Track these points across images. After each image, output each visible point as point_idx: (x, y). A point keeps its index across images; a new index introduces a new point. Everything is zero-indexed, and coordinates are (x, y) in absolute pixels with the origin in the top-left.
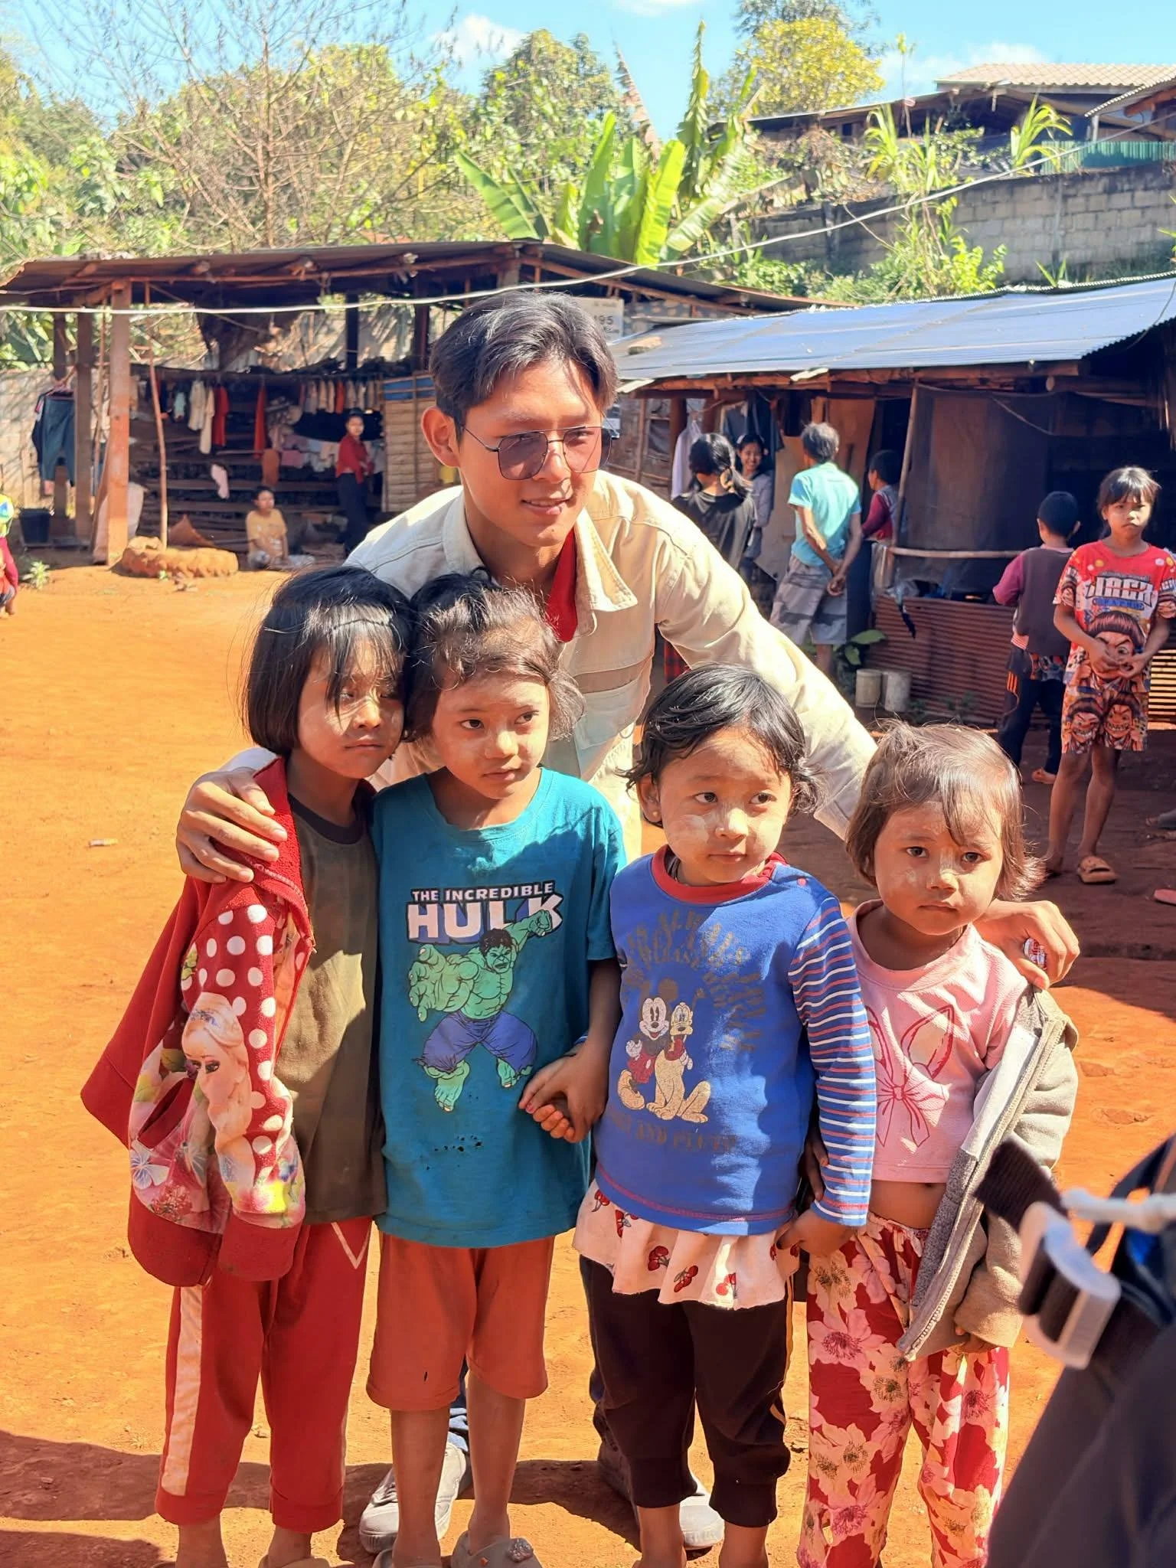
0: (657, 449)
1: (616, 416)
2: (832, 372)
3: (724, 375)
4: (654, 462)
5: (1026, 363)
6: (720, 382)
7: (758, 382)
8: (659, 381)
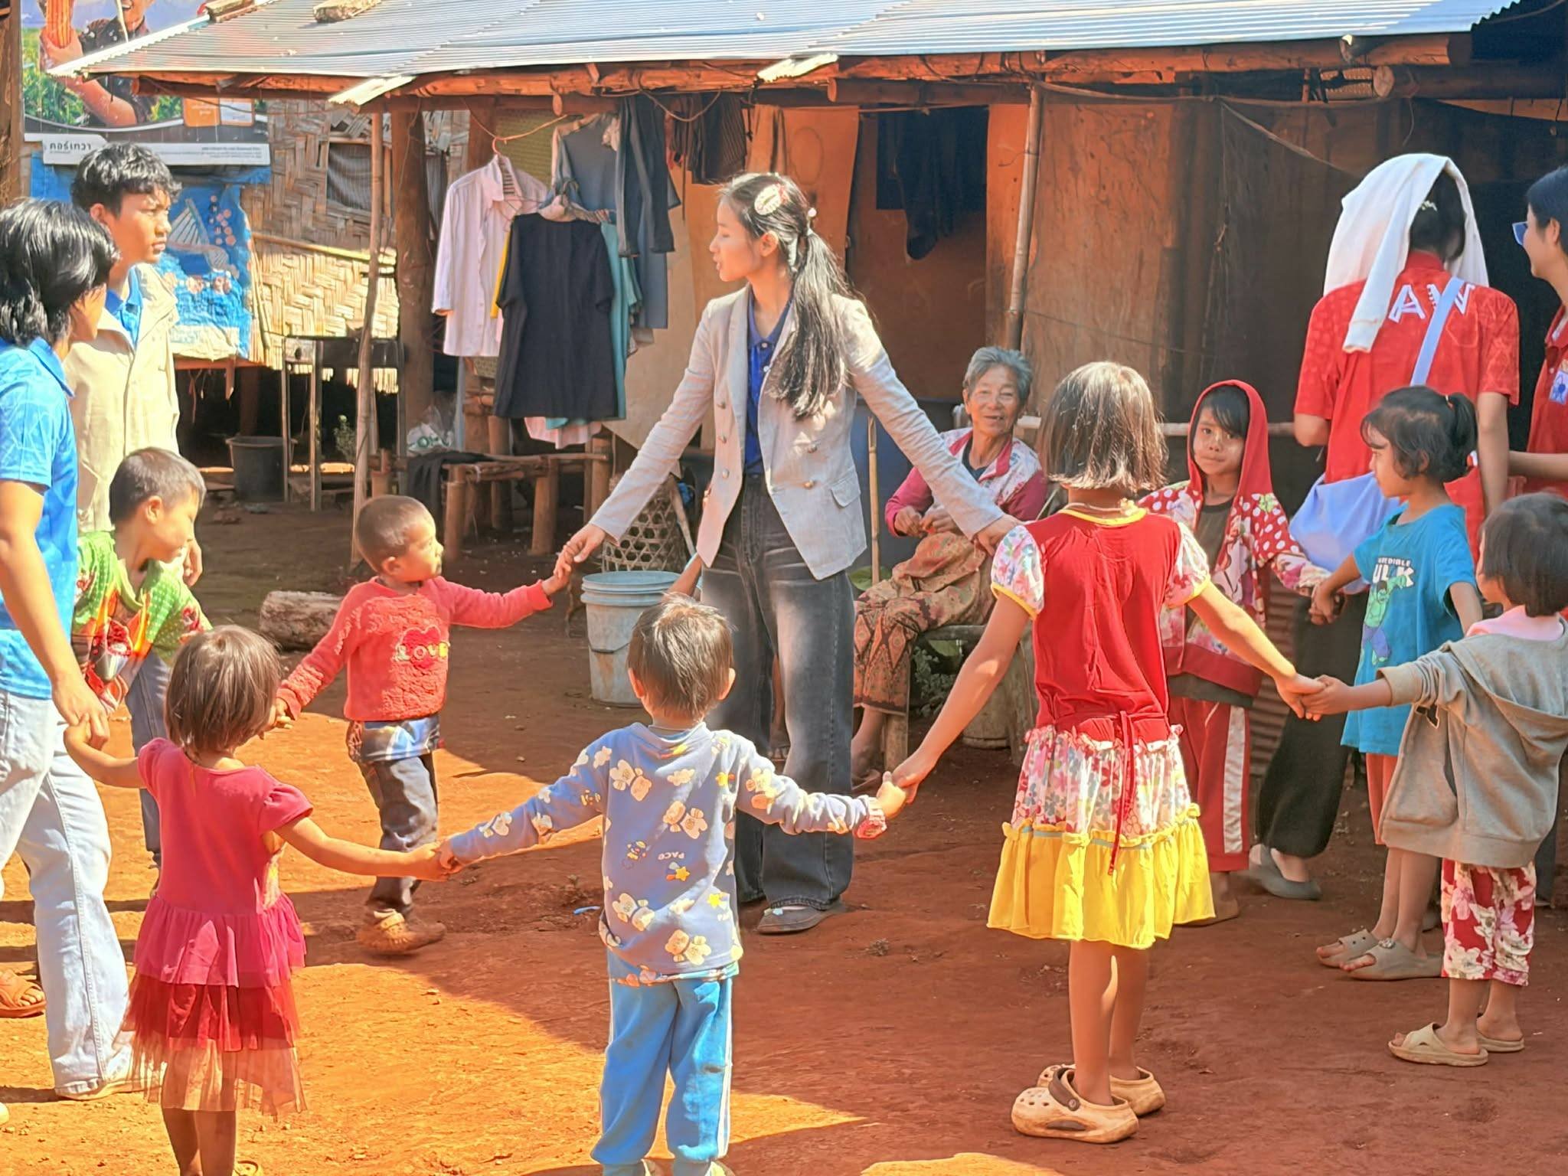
0: (346, 202)
1: (261, 139)
2: (846, 61)
3: (582, 66)
4: (341, 225)
5: (1336, 41)
6: (564, 80)
7: (653, 81)
8: (422, 78)
